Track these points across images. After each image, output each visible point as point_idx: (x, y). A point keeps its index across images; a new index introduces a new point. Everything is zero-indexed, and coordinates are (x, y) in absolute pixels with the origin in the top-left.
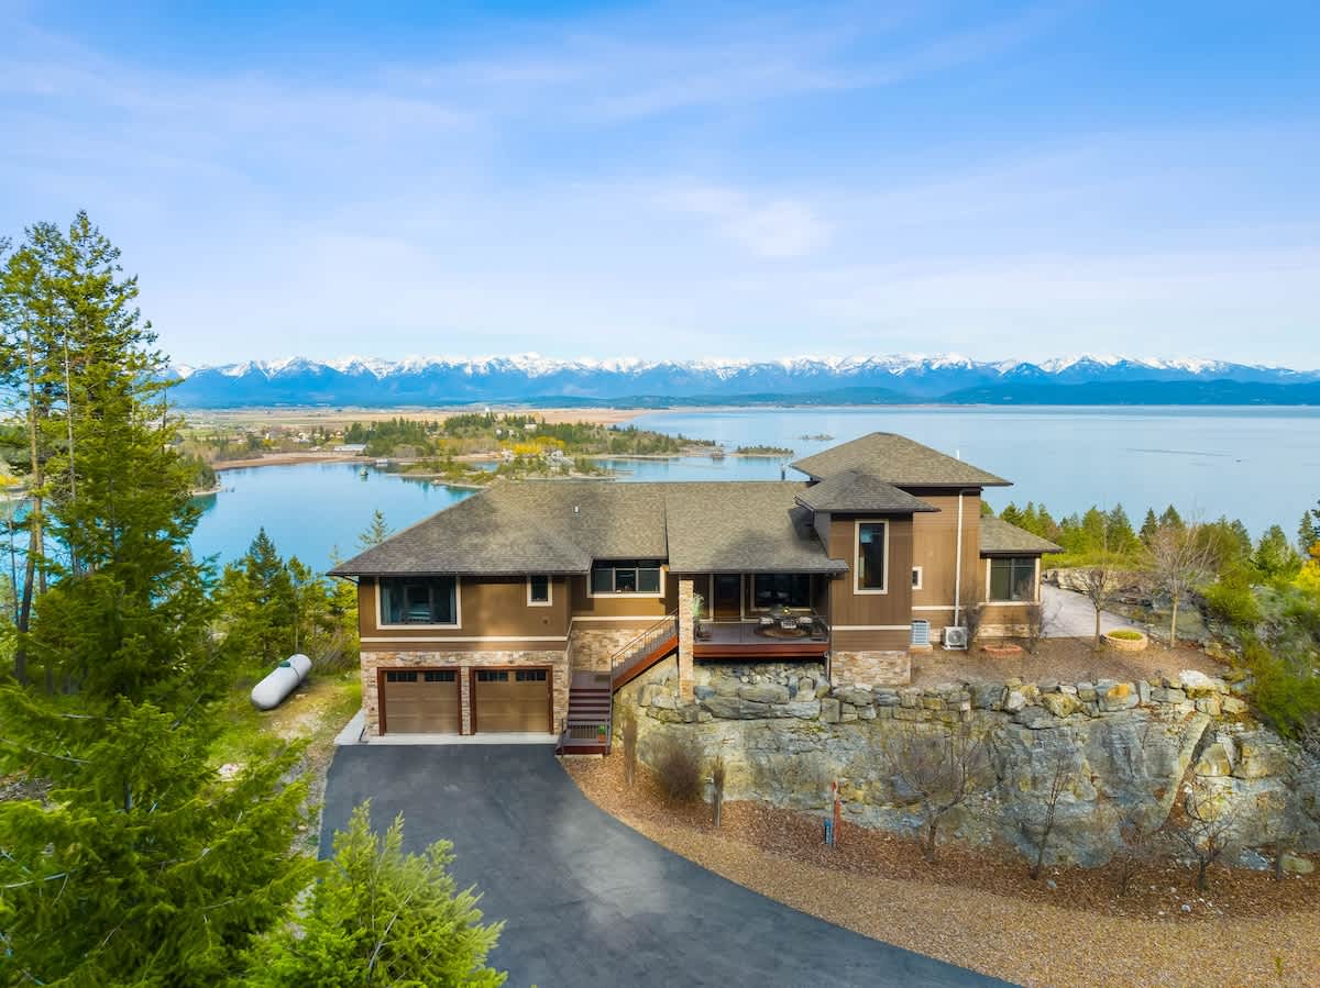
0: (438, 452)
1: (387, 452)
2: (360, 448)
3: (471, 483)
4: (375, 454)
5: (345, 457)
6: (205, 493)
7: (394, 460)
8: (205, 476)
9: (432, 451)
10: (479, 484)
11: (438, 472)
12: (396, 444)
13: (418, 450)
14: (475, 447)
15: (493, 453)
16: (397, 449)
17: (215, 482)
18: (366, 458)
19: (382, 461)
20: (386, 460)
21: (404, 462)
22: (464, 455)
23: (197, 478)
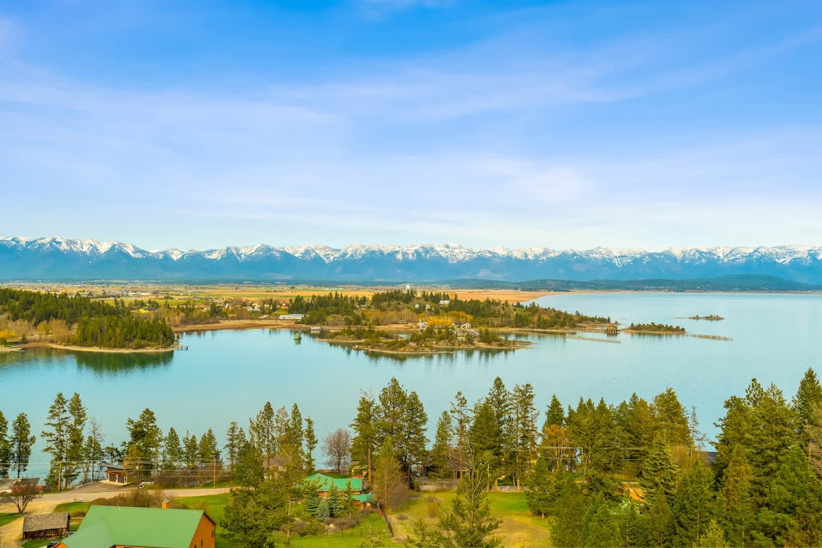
0: (364, 322)
1: (320, 320)
2: (299, 317)
3: (386, 349)
4: (311, 322)
5: (286, 324)
6: (164, 350)
7: (325, 328)
8: (165, 335)
9: (358, 321)
10: (393, 350)
11: (359, 338)
12: (328, 314)
13: (346, 319)
14: (395, 319)
15: (410, 324)
16: (329, 319)
17: (173, 342)
18: (304, 326)
19: (315, 328)
20: (319, 328)
21: (333, 330)
22: (385, 325)
23: (158, 337)
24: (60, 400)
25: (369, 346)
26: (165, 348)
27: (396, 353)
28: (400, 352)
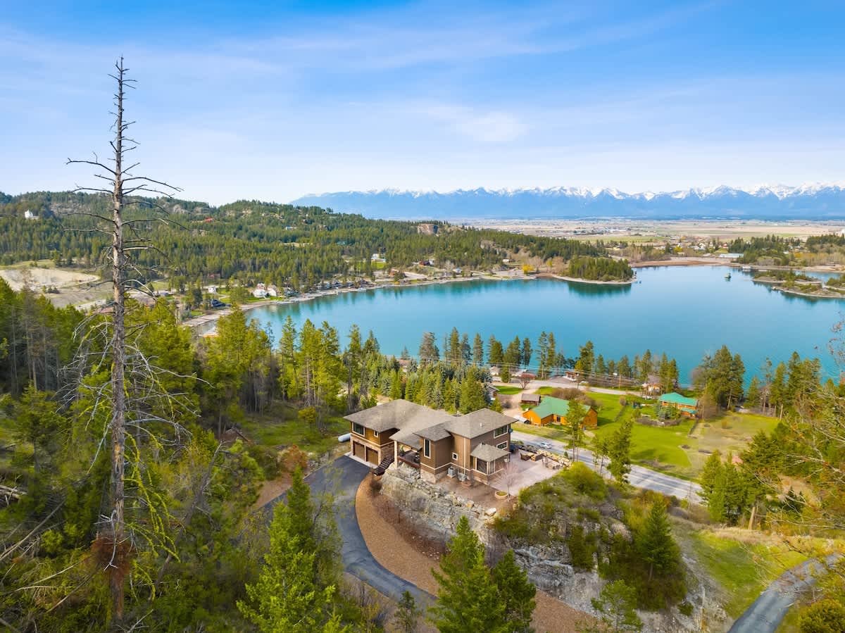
0: (792, 263)
1: (753, 261)
2: (735, 256)
3: (799, 291)
4: (744, 261)
5: (723, 263)
6: (624, 283)
7: (756, 267)
8: (625, 272)
9: (786, 263)
10: (805, 292)
11: (780, 280)
12: (760, 256)
13: (775, 260)
14: (823, 261)
15: (837, 266)
16: (760, 260)
17: (631, 277)
18: (738, 264)
19: (747, 267)
20: (749, 267)
21: (762, 269)
22: (812, 266)
23: (620, 274)
24: (544, 335)
25: (785, 288)
26: (625, 281)
27: (807, 295)
28: (812, 294)
